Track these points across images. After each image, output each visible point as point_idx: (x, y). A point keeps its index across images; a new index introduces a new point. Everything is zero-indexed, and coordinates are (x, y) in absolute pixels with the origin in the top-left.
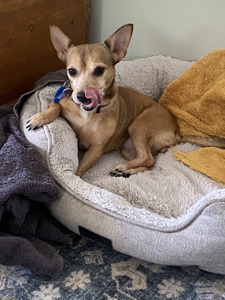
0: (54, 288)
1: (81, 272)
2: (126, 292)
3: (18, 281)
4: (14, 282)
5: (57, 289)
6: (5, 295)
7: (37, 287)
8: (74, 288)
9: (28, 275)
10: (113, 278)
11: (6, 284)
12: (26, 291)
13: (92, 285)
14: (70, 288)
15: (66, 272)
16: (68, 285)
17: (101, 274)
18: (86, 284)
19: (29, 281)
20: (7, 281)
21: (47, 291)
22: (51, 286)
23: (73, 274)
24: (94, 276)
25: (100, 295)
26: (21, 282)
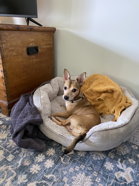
0: (43, 155)
1: (52, 149)
2: (67, 155)
3: (31, 153)
4: (29, 154)
5: (44, 156)
6: (26, 159)
7: (37, 155)
8: (49, 155)
9: (34, 151)
10: (63, 150)
11: (26, 155)
12: (33, 157)
13: (56, 153)
14: (48, 155)
15: (47, 149)
16: (47, 154)
17: (59, 149)
18: (54, 153)
19: (34, 153)
20: (27, 153)
21: (41, 157)
22: (42, 155)
23: (49, 150)
24: (56, 150)
25: (58, 157)
26: (32, 153)
